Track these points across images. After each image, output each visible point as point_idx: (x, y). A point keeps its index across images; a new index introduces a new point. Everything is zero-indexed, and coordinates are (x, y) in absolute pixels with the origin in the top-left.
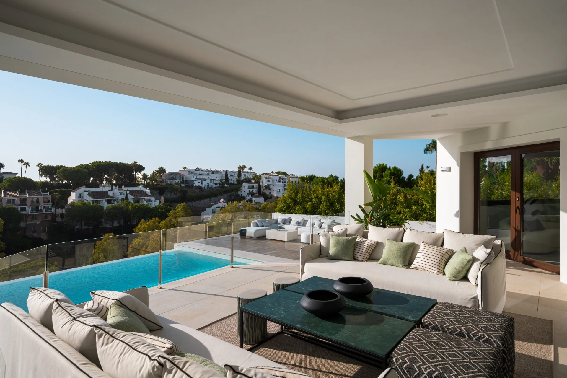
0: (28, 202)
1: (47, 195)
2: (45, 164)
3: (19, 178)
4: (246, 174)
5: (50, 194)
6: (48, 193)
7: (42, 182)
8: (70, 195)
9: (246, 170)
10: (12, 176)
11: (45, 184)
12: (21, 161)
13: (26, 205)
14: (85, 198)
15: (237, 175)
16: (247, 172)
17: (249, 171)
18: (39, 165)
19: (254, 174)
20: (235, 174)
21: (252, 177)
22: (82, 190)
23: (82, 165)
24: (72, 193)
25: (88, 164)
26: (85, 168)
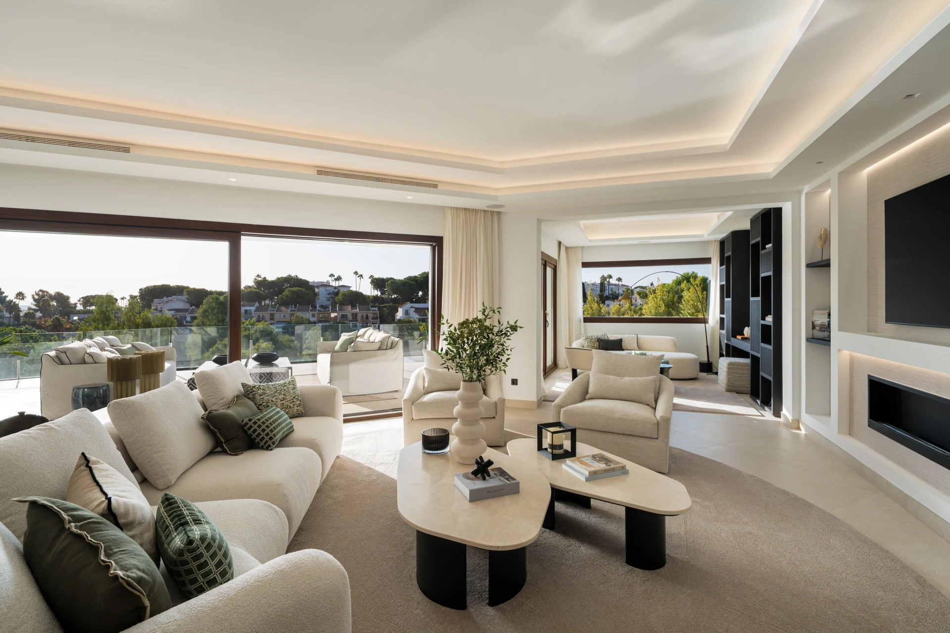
0: (359, 317)
1: (376, 310)
2: (376, 276)
3: (352, 292)
4: (614, 287)
5: (379, 310)
6: (377, 309)
7: (374, 296)
8: (397, 311)
9: (613, 281)
10: (345, 290)
11: (376, 298)
12: (356, 273)
13: (357, 321)
14: (411, 316)
15: (599, 289)
16: (615, 285)
17: (617, 282)
18: (372, 276)
19: (626, 287)
20: (596, 287)
21: (621, 292)
22: (408, 305)
23: (410, 277)
24: (399, 308)
25: (417, 275)
26: (412, 280)
